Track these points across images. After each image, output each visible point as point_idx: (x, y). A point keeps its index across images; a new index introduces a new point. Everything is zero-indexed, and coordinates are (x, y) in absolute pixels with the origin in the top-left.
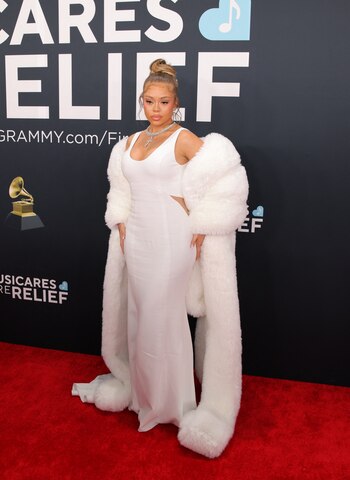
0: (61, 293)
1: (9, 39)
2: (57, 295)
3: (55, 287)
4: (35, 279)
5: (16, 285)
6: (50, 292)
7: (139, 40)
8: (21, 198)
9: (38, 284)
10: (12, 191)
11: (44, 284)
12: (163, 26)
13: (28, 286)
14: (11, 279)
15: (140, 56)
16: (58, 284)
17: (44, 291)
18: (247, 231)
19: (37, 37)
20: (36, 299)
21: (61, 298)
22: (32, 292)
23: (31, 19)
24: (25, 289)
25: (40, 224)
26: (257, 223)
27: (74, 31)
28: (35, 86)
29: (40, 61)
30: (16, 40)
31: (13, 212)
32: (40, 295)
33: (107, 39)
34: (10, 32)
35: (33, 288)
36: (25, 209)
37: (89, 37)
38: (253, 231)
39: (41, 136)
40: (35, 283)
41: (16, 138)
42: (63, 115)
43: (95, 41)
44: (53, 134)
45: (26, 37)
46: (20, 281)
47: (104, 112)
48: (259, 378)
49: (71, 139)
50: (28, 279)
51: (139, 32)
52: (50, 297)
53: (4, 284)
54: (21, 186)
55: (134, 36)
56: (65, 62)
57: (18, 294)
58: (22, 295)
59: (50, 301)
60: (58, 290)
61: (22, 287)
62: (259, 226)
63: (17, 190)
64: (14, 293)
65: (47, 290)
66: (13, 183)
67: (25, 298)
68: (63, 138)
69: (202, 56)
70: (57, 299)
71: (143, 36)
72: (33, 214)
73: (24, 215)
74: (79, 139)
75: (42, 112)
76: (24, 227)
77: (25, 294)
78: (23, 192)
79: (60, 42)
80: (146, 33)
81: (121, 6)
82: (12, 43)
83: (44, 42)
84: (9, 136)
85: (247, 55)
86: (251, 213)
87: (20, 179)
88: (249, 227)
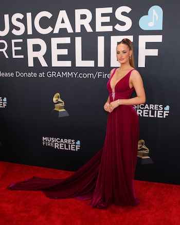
0: (77, 146)
1: (53, 31)
2: (75, 147)
4: (65, 140)
5: (56, 142)
6: (72, 145)
7: (112, 30)
8: (58, 102)
9: (66, 142)
10: (55, 100)
11: (69, 142)
12: (123, 24)
13: (62, 143)
14: (54, 139)
16: (75, 142)
18: (162, 117)
19: (66, 29)
20: (65, 149)
21: (77, 148)
22: (64, 146)
23: (63, 22)
24: (60, 144)
25: (67, 115)
26: (166, 113)
27: (82, 27)
28: (65, 52)
29: (67, 40)
30: (56, 31)
31: (55, 109)
32: (67, 147)
33: (97, 30)
34: (53, 27)
35: (64, 144)
36: (61, 108)
37: (89, 29)
38: (164, 117)
39: (67, 74)
41: (56, 75)
42: (78, 65)
43: (92, 31)
44: (73, 73)
45: (60, 29)
46: (58, 140)
47: (96, 63)
49: (81, 76)
50: (62, 139)
51: (112, 26)
52: (72, 147)
53: (51, 142)
54: (58, 97)
55: (109, 29)
56: (78, 40)
57: (57, 146)
58: (59, 147)
59: (72, 149)
60: (75, 144)
61: (59, 143)
62: (167, 115)
63: (57, 99)
64: (56, 146)
65: (70, 145)
66: (55, 96)
67: (61, 148)
68: (78, 75)
69: (140, 37)
70: (75, 148)
72: (65, 110)
73: (60, 111)
74: (85, 76)
75: (68, 64)
76: (60, 116)
77: (61, 146)
78: (60, 100)
79: (76, 32)
80: (115, 27)
81: (103, 15)
82: (54, 33)
83: (69, 32)
84: (53, 74)
85: (161, 36)
86: (163, 109)
87: (58, 94)
88: (163, 115)
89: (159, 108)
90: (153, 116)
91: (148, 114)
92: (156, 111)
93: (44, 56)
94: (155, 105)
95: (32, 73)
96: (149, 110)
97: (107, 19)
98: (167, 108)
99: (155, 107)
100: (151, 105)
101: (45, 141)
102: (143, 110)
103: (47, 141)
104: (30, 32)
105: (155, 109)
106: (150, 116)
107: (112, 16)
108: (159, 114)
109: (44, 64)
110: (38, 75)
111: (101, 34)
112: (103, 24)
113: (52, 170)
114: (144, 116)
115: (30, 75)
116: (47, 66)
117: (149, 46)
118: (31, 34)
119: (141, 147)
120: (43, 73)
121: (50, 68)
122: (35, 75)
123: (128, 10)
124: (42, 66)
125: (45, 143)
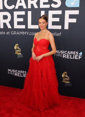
1: (15, 7)
3: (26, 73)
4: (21, 71)
5: (16, 72)
6: (25, 74)
8: (17, 49)
9: (22, 72)
10: (15, 48)
11: (23, 72)
12: (56, 3)
13: (19, 73)
14: (15, 71)
15: (49, 11)
17: (23, 74)
18: (78, 59)
19: (22, 6)
20: (21, 76)
22: (20, 74)
23: (21, 2)
24: (18, 74)
25: (22, 56)
26: (80, 57)
27: (32, 5)
28: (21, 20)
29: (23, 13)
30: (17, 7)
31: (15, 53)
32: (22, 75)
33: (41, 7)
34: (15, 5)
35: (20, 73)
36: (19, 52)
37: (36, 7)
38: (79, 59)
39: (23, 33)
40: (21, 72)
41: (16, 33)
42: (29, 28)
43: (38, 8)
44: (26, 32)
45: (19, 7)
48: (80, 98)
49: (31, 34)
50: (19, 71)
52: (25, 76)
53: (13, 72)
54: (17, 46)
55: (48, 6)
56: (30, 13)
57: (16, 75)
58: (17, 75)
61: (17, 73)
62: (81, 58)
63: (17, 47)
64: (15, 75)
65: (24, 74)
66: (16, 45)
67: (18, 76)
68: (29, 34)
69: (66, 11)
71: (50, 6)
72: (21, 54)
73: (18, 54)
74: (33, 34)
75: (23, 27)
76: (18, 57)
77: (18, 75)
78: (18, 48)
79: (28, 8)
83: (24, 8)
84: (15, 33)
85: (78, 11)
86: (79, 54)
87: (17, 44)
88: (78, 58)
89: (76, 53)
90: (72, 58)
91: (70, 57)
92: (74, 55)
93: (9, 22)
94: (74, 52)
95: (2, 32)
96: (70, 55)
97: (47, 1)
98: (81, 53)
99: (74, 53)
100: (71, 52)
101: (9, 71)
102: (66, 54)
103: (11, 72)
105: (74, 54)
106: (71, 58)
108: (76, 57)
109: (9, 27)
110: (6, 33)
111: (43, 9)
114: (67, 58)
116: (11, 28)
117: (71, 16)
118: (2, 9)
119: (65, 76)
120: (9, 32)
121: (13, 29)
122: (4, 33)
124: (9, 28)
125: (10, 73)
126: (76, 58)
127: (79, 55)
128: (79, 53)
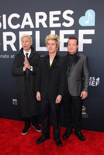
1: (20, 27)
7: (60, 26)
12: (68, 22)
15: (61, 31)
18: (94, 85)
19: (29, 26)
23: (27, 20)
26: (97, 83)
27: (40, 24)
29: (30, 33)
30: (23, 27)
33: (50, 26)
34: (21, 24)
37: (45, 26)
38: (96, 85)
42: (37, 50)
43: (47, 27)
45: (25, 26)
48: (99, 132)
51: (60, 24)
56: (38, 33)
62: (98, 84)
71: (62, 25)
79: (36, 27)
80: (62, 24)
81: (55, 16)
82: (21, 28)
83: (31, 27)
85: (94, 30)
88: (95, 84)
89: (92, 79)
92: (90, 82)
93: (14, 44)
94: (90, 78)
95: (6, 55)
97: (57, 19)
101: (14, 101)
104: (5, 28)
107: (61, 16)
108: (92, 83)
110: (10, 57)
111: (53, 29)
112: (55, 22)
113: (19, 121)
115: (5, 56)
116: (16, 50)
118: (6, 29)
120: (14, 56)
121: (18, 52)
122: (8, 57)
123: (71, 12)
124: (13, 50)
125: (15, 103)
126: (92, 85)
127: (95, 81)
128: (95, 79)
